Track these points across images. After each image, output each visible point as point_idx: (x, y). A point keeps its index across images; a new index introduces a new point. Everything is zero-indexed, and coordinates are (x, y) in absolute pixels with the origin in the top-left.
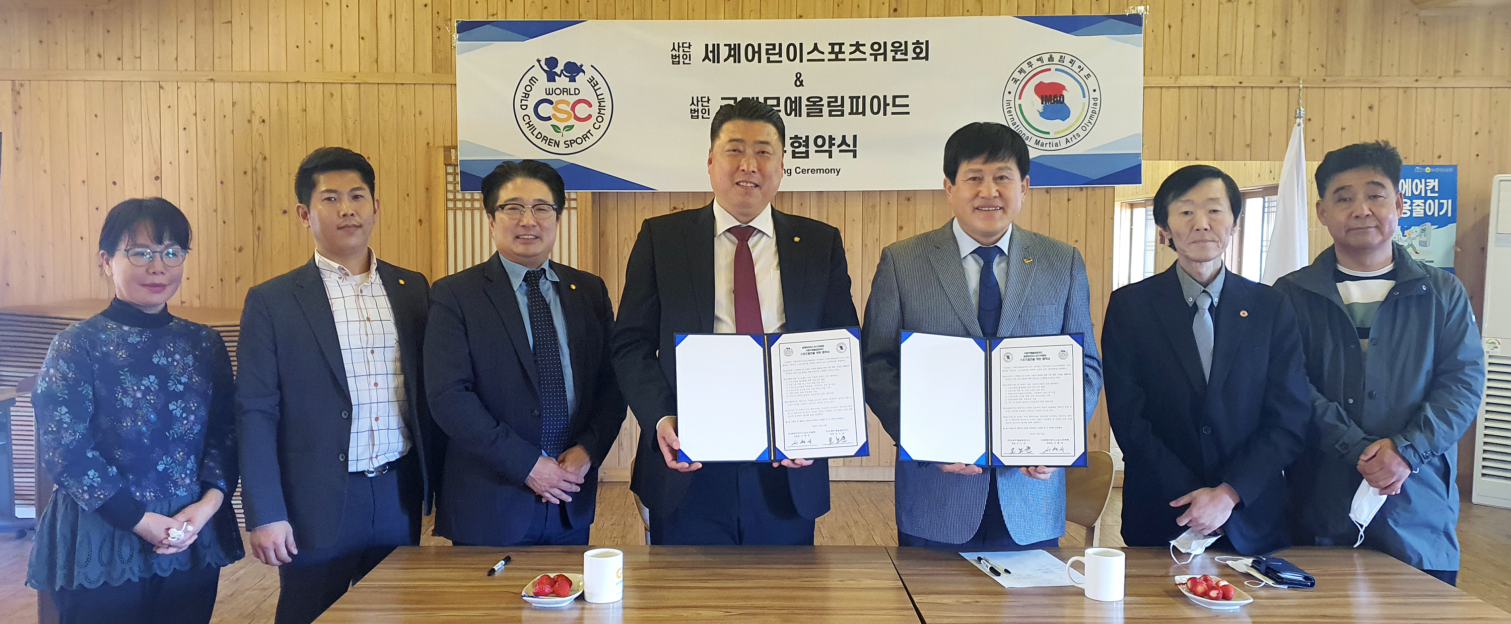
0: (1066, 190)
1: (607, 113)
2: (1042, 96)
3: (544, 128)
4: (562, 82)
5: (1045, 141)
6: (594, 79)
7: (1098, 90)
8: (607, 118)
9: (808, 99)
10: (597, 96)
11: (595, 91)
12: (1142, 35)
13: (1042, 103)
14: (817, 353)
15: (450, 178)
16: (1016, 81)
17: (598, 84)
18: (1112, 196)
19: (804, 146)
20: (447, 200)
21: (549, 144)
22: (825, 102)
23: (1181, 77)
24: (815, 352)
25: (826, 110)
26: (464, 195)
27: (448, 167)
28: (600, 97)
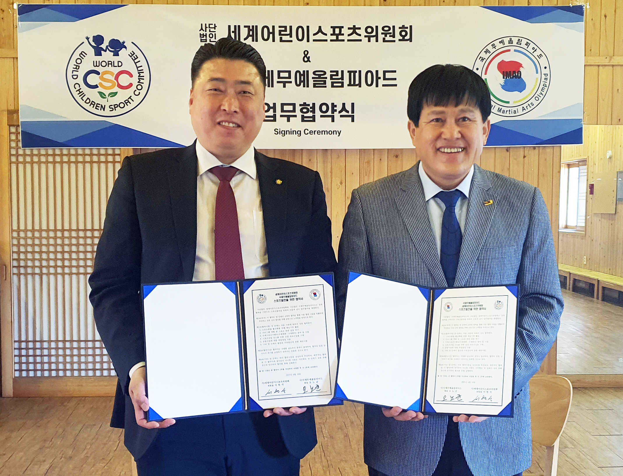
0: (522, 150)
1: (146, 82)
2: (503, 72)
3: (92, 94)
4: (108, 56)
5: (506, 109)
6: (134, 54)
7: (548, 67)
8: (145, 86)
9: (314, 73)
10: (137, 68)
11: (135, 63)
12: (583, 23)
13: (504, 78)
14: (291, 300)
15: (13, 137)
16: (483, 60)
17: (137, 58)
18: (558, 154)
19: (311, 112)
20: (11, 155)
21: (96, 108)
22: (328, 75)
23: (614, 57)
24: (289, 299)
25: (329, 82)
26: (24, 150)
27: (11, 128)
28: (139, 69)
